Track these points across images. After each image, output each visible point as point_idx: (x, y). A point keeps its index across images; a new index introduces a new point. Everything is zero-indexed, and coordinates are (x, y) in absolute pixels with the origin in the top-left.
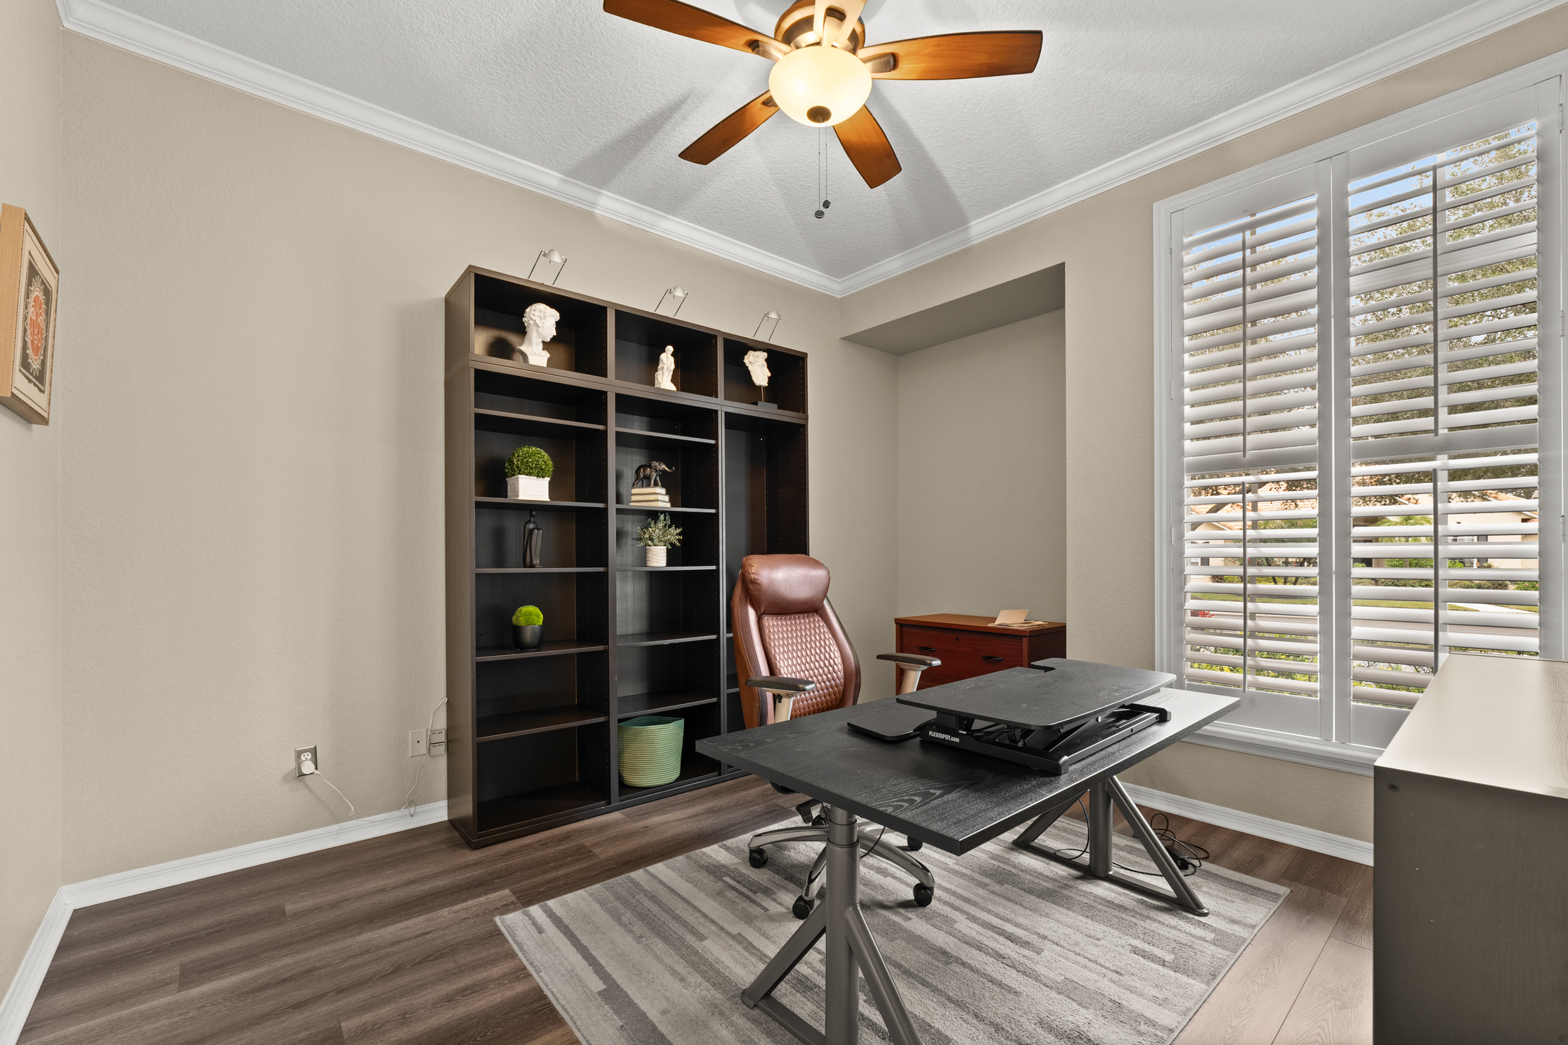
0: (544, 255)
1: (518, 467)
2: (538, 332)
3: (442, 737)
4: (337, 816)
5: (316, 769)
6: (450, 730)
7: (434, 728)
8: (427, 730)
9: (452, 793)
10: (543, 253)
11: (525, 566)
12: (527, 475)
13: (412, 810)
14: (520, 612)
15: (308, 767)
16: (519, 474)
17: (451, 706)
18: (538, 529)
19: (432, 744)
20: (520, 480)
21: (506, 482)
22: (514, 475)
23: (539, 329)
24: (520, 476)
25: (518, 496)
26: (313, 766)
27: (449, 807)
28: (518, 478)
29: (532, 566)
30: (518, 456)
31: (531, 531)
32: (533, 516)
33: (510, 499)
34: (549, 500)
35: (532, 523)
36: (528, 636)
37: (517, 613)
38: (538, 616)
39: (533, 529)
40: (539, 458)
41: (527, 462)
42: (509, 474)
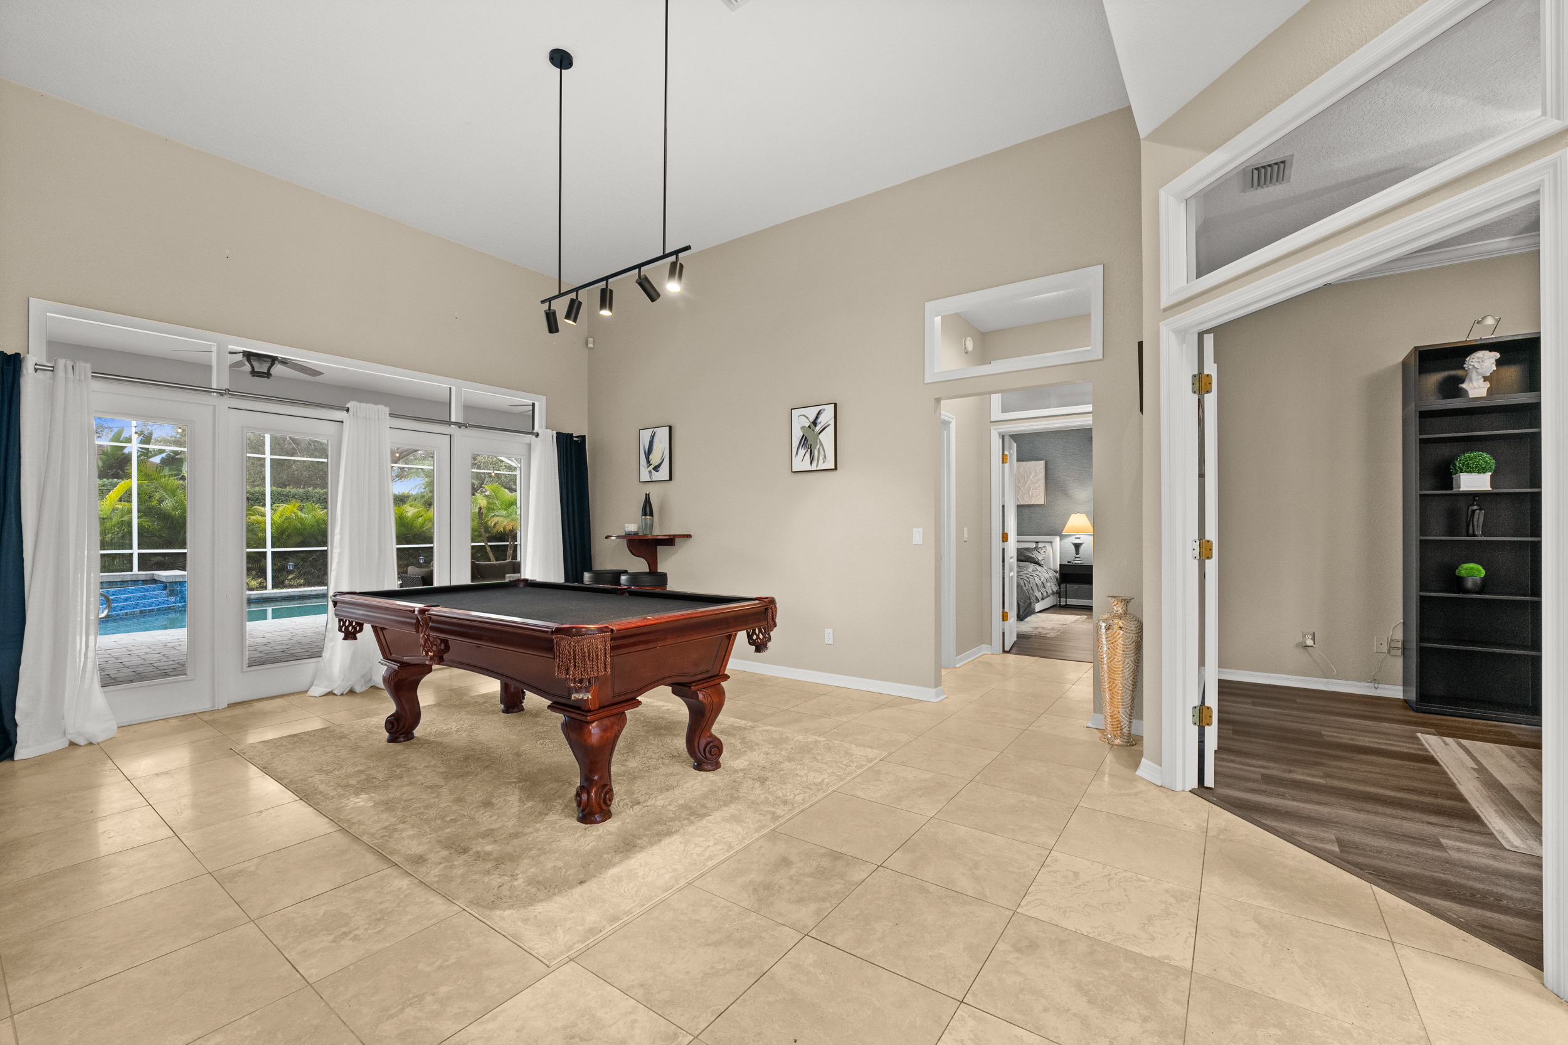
0: (1477, 323)
1: (1459, 468)
2: (1477, 372)
3: (1400, 645)
4: (1327, 674)
5: (1314, 644)
6: (1404, 642)
7: (1393, 638)
8: (1388, 638)
9: (1406, 683)
10: (1476, 321)
11: (1468, 535)
12: (1468, 472)
13: (1376, 685)
14: (1462, 567)
15: (1310, 642)
16: (1461, 472)
17: (1405, 624)
18: (1480, 510)
19: (1390, 648)
20: (1461, 477)
21: (1452, 478)
22: (1457, 473)
23: (1478, 370)
24: (1461, 474)
25: (1460, 488)
26: (1313, 642)
27: (1404, 691)
28: (1460, 476)
29: (1474, 535)
30: (1461, 460)
31: (1473, 511)
32: (1476, 500)
33: (1455, 490)
34: (1491, 489)
35: (1475, 505)
36: (1469, 584)
37: (1460, 568)
38: (1479, 571)
39: (1476, 510)
40: (1480, 459)
41: (1468, 464)
42: (1453, 473)
